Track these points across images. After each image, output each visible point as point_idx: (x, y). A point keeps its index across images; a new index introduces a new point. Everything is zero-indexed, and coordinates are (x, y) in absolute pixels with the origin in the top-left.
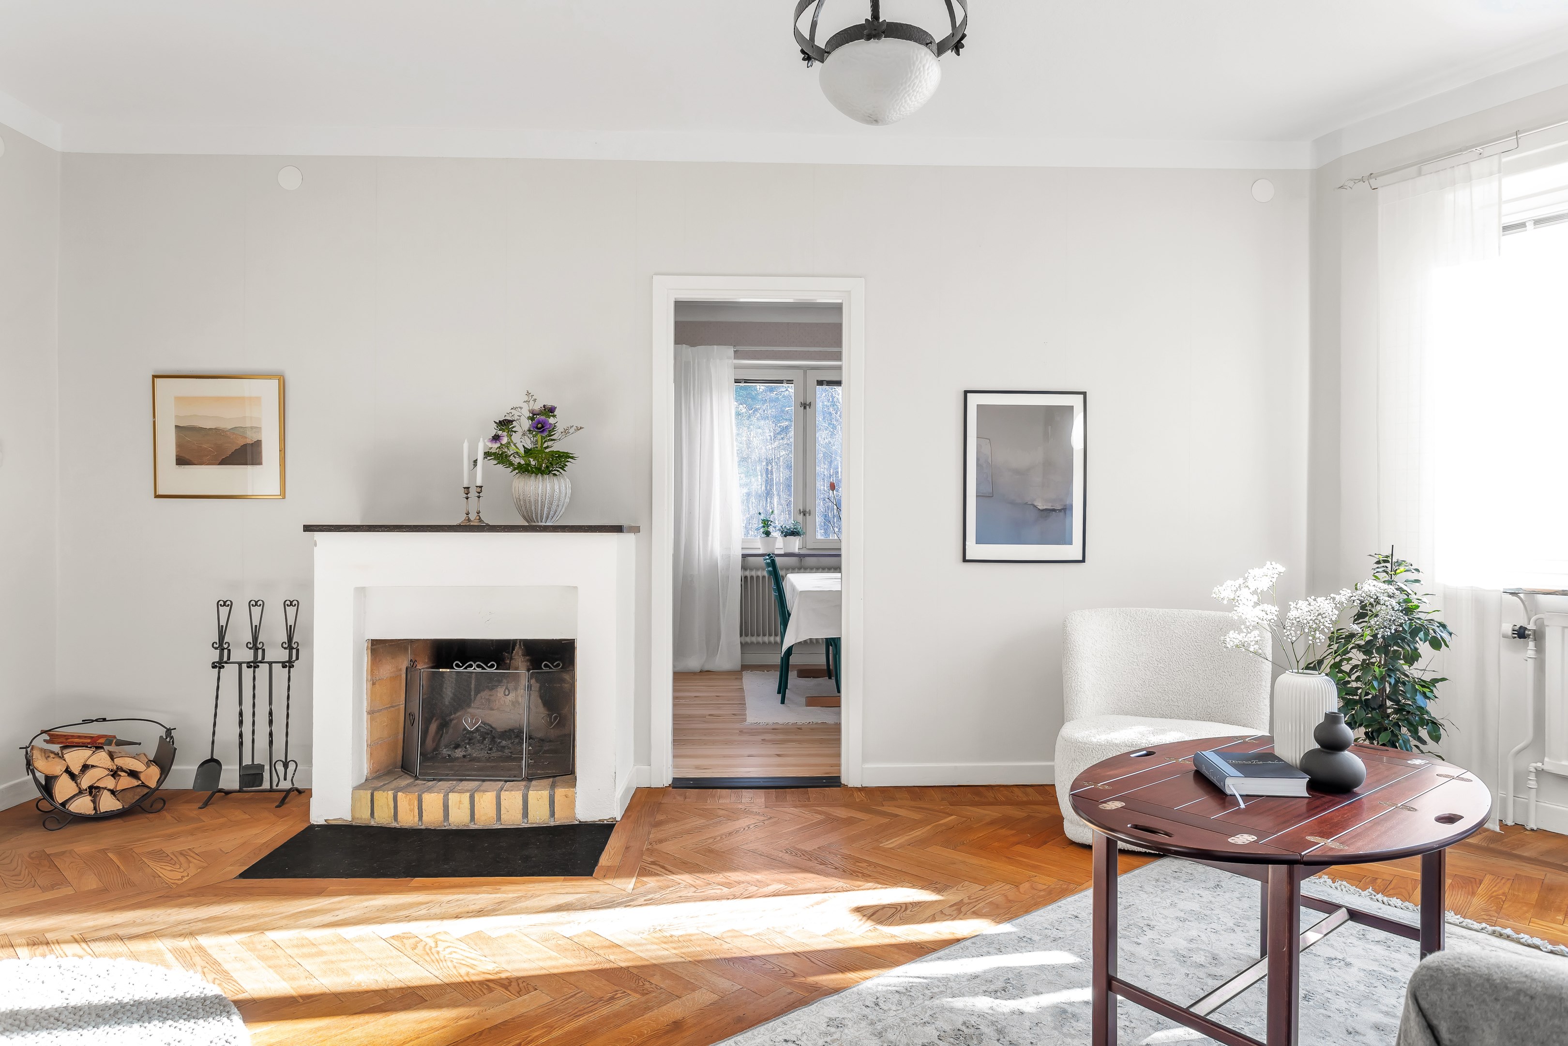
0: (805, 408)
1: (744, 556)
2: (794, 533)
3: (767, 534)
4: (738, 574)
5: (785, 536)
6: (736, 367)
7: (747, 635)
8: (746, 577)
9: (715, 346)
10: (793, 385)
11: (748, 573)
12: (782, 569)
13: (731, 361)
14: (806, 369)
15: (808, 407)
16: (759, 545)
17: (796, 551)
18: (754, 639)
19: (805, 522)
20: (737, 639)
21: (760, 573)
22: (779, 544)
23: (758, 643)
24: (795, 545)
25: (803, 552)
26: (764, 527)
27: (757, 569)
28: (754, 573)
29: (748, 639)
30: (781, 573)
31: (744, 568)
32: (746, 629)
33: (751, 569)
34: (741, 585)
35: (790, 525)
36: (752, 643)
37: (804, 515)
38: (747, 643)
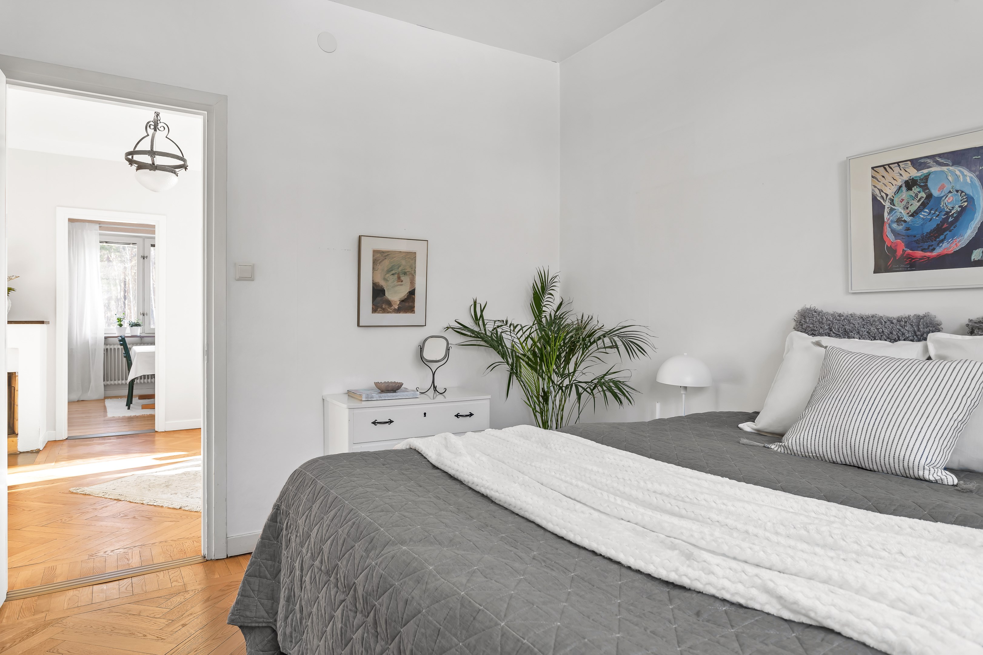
0: (144, 258)
1: (106, 338)
2: (137, 325)
3: (121, 325)
4: (102, 347)
5: (132, 326)
6: (100, 234)
7: (107, 381)
8: (107, 349)
9: (87, 223)
10: (136, 246)
11: (108, 347)
12: (130, 344)
13: (97, 231)
14: (144, 238)
15: (145, 258)
16: (115, 331)
17: (139, 334)
18: (112, 382)
19: (144, 320)
20: (102, 383)
21: (116, 347)
22: (128, 331)
23: (115, 384)
24: (138, 331)
25: (142, 335)
26: (118, 322)
27: (114, 344)
28: (112, 347)
29: (109, 383)
30: (129, 346)
31: (106, 344)
32: (107, 377)
33: (110, 345)
34: (104, 353)
35: (134, 320)
36: (111, 385)
37: (144, 315)
38: (107, 385)
